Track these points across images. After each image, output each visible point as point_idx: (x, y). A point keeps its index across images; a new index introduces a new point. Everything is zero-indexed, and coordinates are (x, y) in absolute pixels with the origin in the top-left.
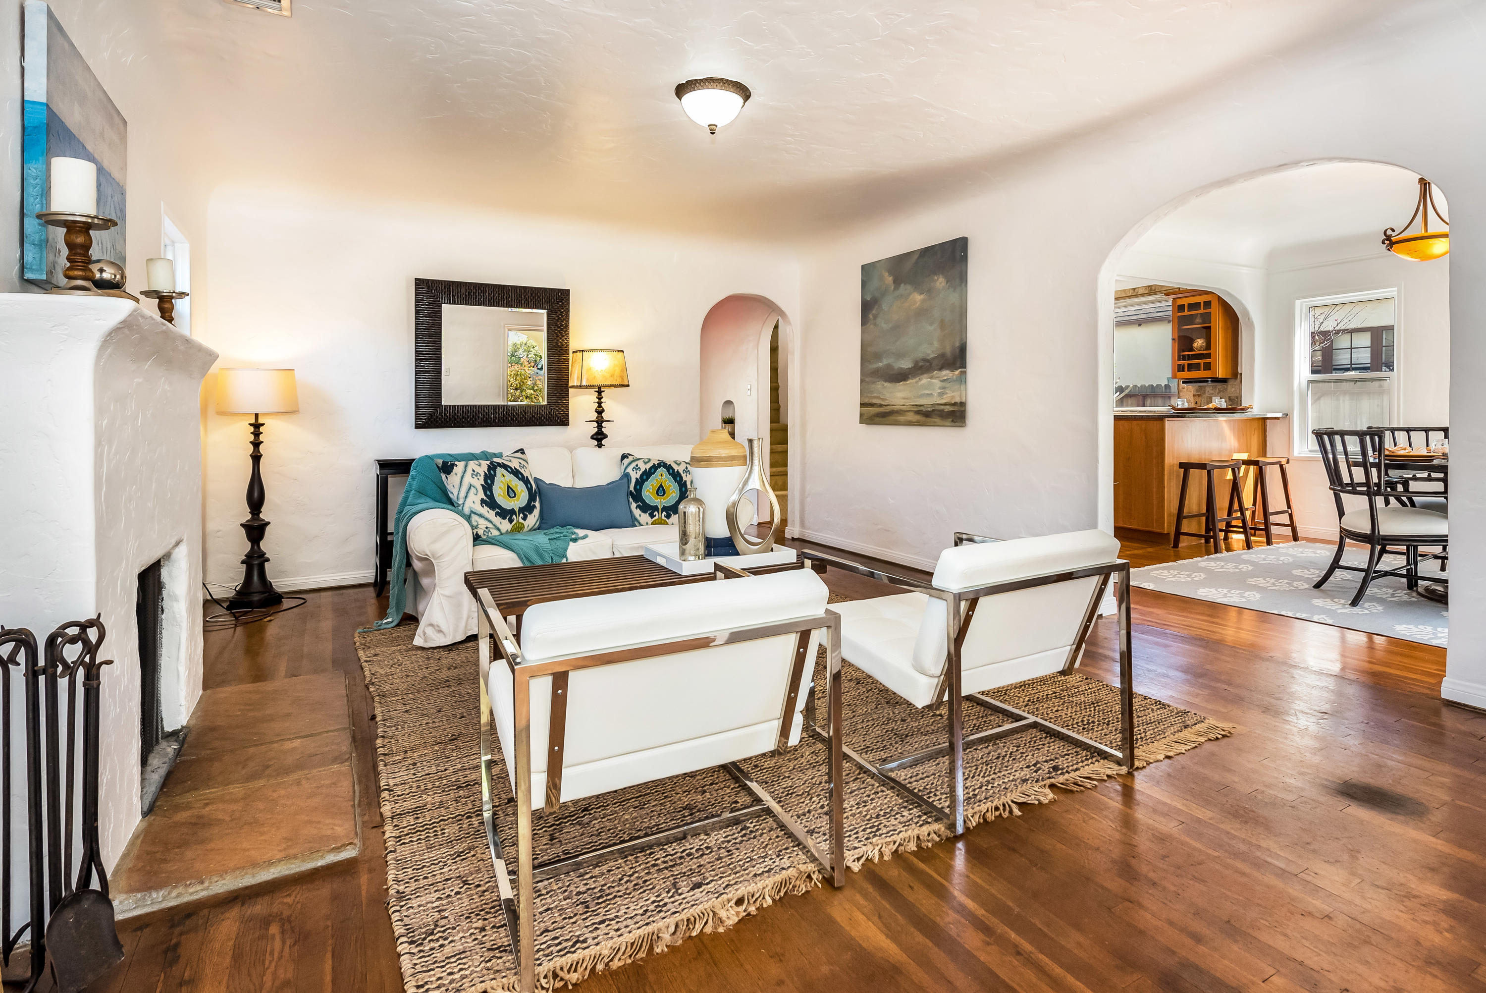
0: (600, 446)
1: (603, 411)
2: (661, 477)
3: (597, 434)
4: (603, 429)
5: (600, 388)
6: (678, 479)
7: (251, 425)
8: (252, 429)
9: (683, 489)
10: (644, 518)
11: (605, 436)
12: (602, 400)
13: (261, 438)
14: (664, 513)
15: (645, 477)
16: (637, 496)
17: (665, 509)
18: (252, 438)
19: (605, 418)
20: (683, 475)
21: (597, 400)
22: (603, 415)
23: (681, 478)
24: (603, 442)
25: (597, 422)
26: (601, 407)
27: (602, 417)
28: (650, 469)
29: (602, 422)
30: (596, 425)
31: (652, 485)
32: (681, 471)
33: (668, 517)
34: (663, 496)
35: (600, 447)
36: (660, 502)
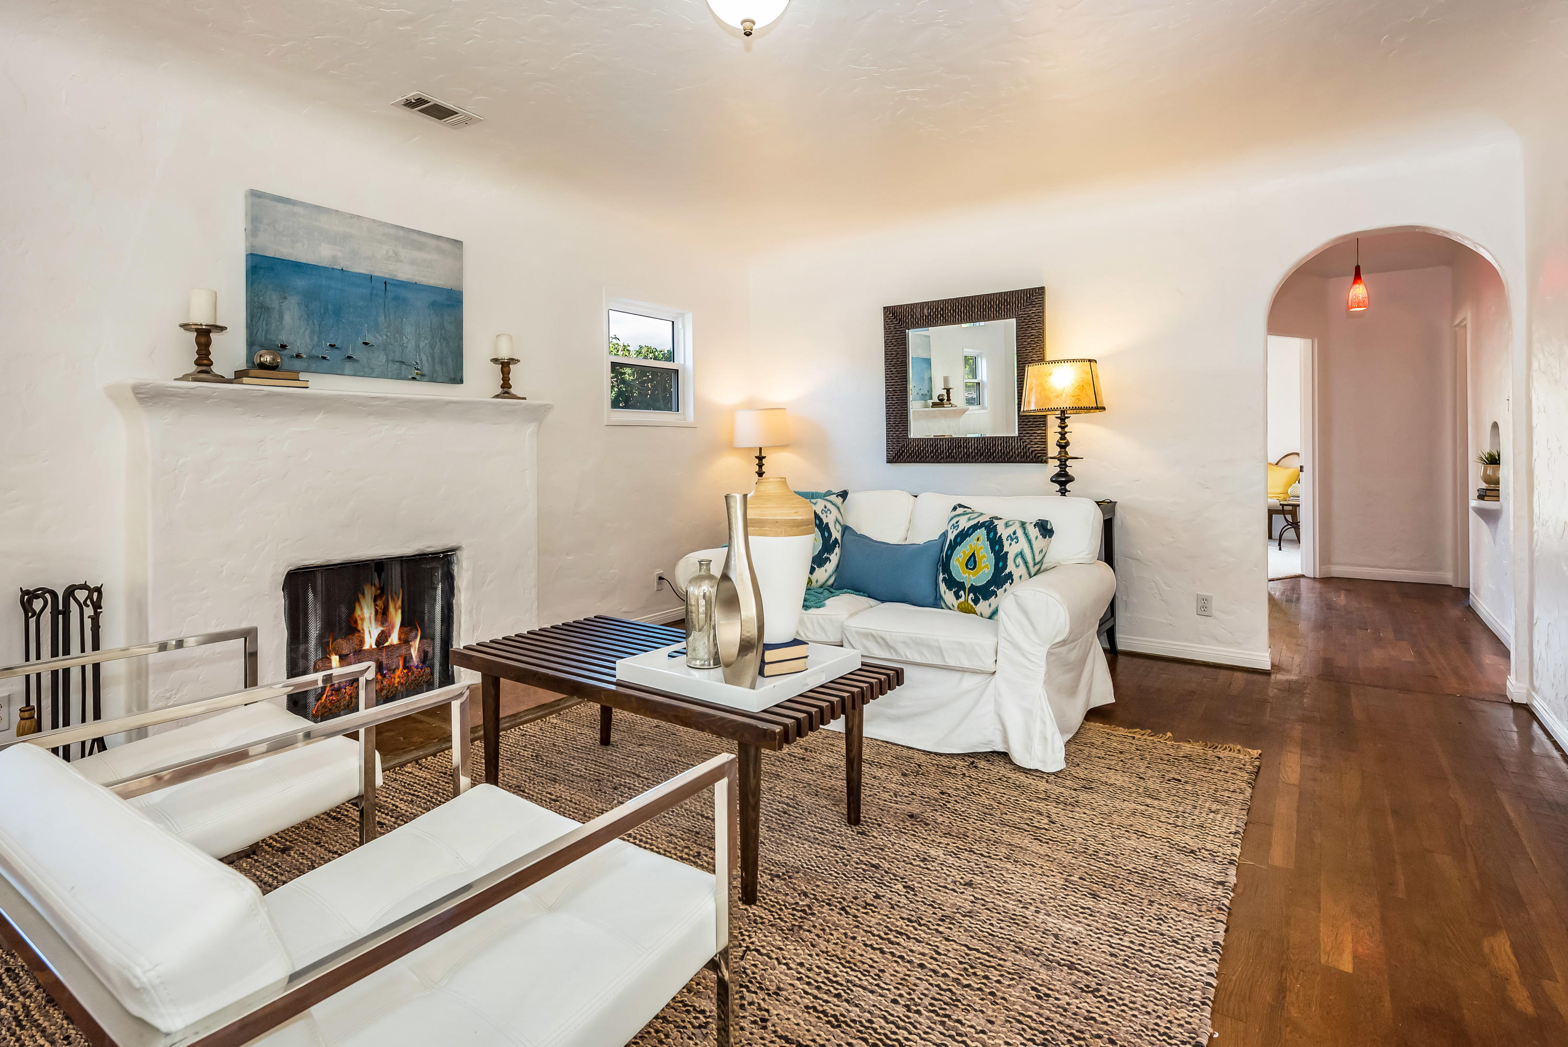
0: (1063, 492)
1: (1067, 444)
2: (979, 543)
3: (1058, 475)
4: (1067, 469)
5: (1063, 412)
6: (997, 547)
7: (756, 457)
8: (757, 461)
9: (1001, 564)
10: (949, 596)
11: (1071, 479)
12: (1066, 430)
13: (764, 469)
14: (971, 595)
15: (959, 540)
16: (945, 565)
17: (973, 589)
18: (757, 468)
19: (1071, 454)
20: (1006, 544)
21: (1060, 430)
22: (1068, 449)
23: (1002, 546)
24: (1068, 487)
25: (1059, 460)
26: (1065, 439)
27: (1066, 453)
28: (969, 529)
29: (1066, 460)
30: (1058, 463)
31: (964, 552)
32: (1004, 538)
33: (976, 601)
34: (972, 569)
35: (1063, 494)
36: (969, 578)
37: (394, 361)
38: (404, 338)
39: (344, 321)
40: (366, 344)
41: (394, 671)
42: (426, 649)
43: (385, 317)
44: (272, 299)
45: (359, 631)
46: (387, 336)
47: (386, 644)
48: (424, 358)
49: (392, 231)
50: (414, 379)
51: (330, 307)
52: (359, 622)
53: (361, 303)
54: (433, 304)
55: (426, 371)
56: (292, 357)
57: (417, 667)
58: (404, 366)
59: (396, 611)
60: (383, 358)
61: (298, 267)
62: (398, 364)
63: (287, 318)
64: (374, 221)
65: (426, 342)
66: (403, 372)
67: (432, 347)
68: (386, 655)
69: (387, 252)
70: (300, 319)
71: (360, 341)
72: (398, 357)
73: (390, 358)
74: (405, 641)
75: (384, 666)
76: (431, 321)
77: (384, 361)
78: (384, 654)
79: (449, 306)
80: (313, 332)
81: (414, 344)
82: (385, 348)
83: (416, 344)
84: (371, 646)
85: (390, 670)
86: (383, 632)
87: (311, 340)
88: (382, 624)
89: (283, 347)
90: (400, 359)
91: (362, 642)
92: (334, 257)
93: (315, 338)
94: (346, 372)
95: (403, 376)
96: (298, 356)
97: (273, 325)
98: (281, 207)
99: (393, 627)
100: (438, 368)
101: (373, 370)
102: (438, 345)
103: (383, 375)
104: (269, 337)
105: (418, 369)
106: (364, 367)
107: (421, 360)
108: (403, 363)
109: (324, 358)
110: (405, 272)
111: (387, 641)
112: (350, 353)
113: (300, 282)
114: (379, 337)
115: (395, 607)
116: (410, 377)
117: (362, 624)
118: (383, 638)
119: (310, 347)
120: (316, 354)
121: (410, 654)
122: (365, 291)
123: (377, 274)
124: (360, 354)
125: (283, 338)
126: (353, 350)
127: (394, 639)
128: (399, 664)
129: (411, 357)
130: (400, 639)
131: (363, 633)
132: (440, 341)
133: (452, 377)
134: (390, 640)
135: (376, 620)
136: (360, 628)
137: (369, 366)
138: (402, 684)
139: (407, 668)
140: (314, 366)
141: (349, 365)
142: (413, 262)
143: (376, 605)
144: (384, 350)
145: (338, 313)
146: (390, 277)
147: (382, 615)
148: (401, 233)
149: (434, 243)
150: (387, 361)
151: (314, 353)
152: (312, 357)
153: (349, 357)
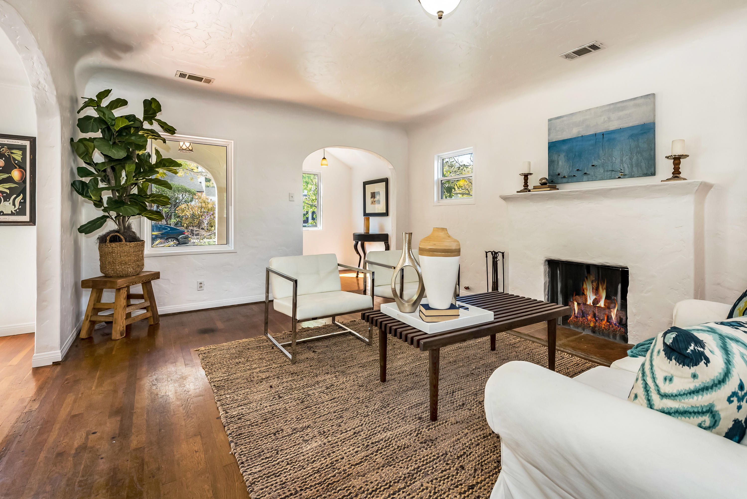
37: (607, 171)
38: (614, 158)
39: (583, 158)
40: (593, 166)
41: (602, 320)
42: (622, 317)
43: (603, 150)
44: (555, 157)
45: (585, 295)
46: (604, 160)
47: (597, 305)
48: (626, 166)
49: (607, 108)
50: (619, 178)
51: (577, 154)
52: (585, 291)
53: (591, 148)
54: (632, 136)
55: (627, 172)
56: (562, 178)
57: (615, 324)
58: (613, 172)
59: (603, 290)
60: (602, 171)
61: (564, 142)
62: (610, 172)
63: (560, 163)
64: (597, 108)
65: (627, 157)
66: (613, 176)
67: (631, 159)
68: (598, 311)
69: (604, 119)
70: (565, 162)
71: (590, 165)
72: (610, 168)
73: (606, 170)
74: (608, 307)
75: (597, 315)
76: (630, 145)
77: (602, 172)
78: (596, 310)
79: (643, 133)
80: (570, 166)
81: (619, 160)
82: (603, 165)
83: (620, 159)
84: (590, 304)
85: (600, 319)
86: (596, 299)
87: (569, 169)
88: (596, 295)
89: (559, 174)
90: (611, 169)
91: (586, 300)
92: (579, 132)
93: (571, 168)
94: (584, 180)
95: (613, 177)
96: (564, 177)
97: (555, 167)
98: (558, 121)
99: (601, 298)
100: (635, 169)
101: (596, 177)
102: (635, 158)
103: (602, 179)
104: (554, 172)
105: (622, 172)
106: (592, 176)
107: (624, 168)
108: (613, 171)
109: (574, 176)
110: (614, 125)
111: (598, 304)
112: (586, 172)
113: (565, 147)
114: (600, 161)
115: (602, 288)
116: (617, 177)
117: (586, 292)
118: (596, 302)
119: (569, 172)
120: (571, 175)
121: (611, 315)
122: (592, 142)
123: (599, 132)
124: (591, 171)
125: (559, 171)
126: (587, 169)
127: (602, 304)
128: (604, 318)
129: (617, 167)
130: (605, 305)
131: (587, 296)
132: (636, 155)
133: (645, 172)
134: (599, 304)
135: (593, 292)
136: (585, 293)
137: (594, 175)
138: (606, 329)
139: (609, 322)
140: (570, 180)
141: (585, 177)
142: (619, 118)
143: (593, 285)
144: (603, 167)
145: (580, 156)
146: (606, 131)
147: (596, 291)
148: (612, 107)
149: (632, 103)
150: (604, 171)
151: (570, 174)
152: (570, 176)
153: (585, 173)
